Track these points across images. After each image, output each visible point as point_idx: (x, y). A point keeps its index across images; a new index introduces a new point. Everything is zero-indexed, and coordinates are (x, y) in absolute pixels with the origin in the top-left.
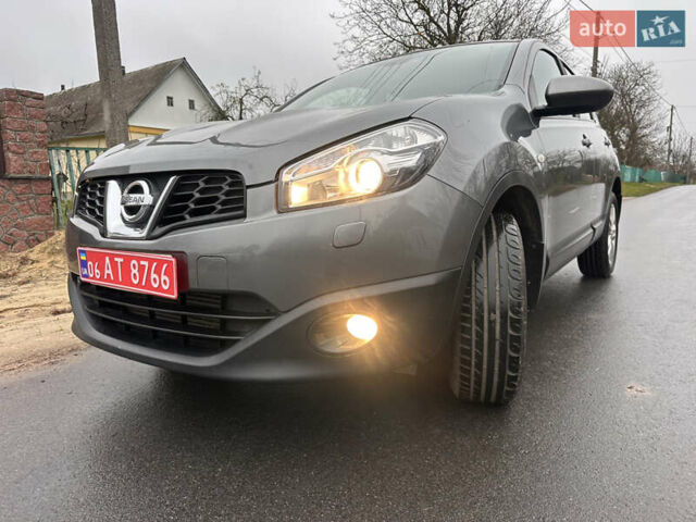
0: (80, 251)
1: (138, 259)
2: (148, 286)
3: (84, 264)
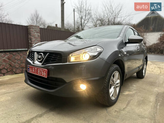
0: (28, 66)
1: (40, 69)
2: (41, 74)
3: (29, 69)
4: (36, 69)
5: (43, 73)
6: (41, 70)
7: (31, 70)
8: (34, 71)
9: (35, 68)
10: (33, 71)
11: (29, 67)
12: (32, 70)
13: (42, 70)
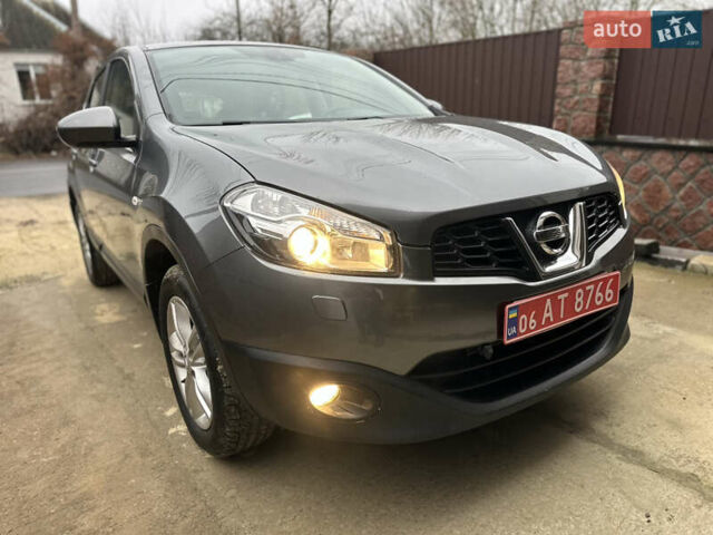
0: (510, 309)
1: (583, 287)
2: (593, 305)
3: (514, 322)
4: (566, 295)
5: (598, 294)
6: (588, 288)
7: (532, 321)
8: (550, 314)
9: (559, 297)
10: (546, 315)
11: (513, 315)
12: (538, 317)
13: (596, 283)
